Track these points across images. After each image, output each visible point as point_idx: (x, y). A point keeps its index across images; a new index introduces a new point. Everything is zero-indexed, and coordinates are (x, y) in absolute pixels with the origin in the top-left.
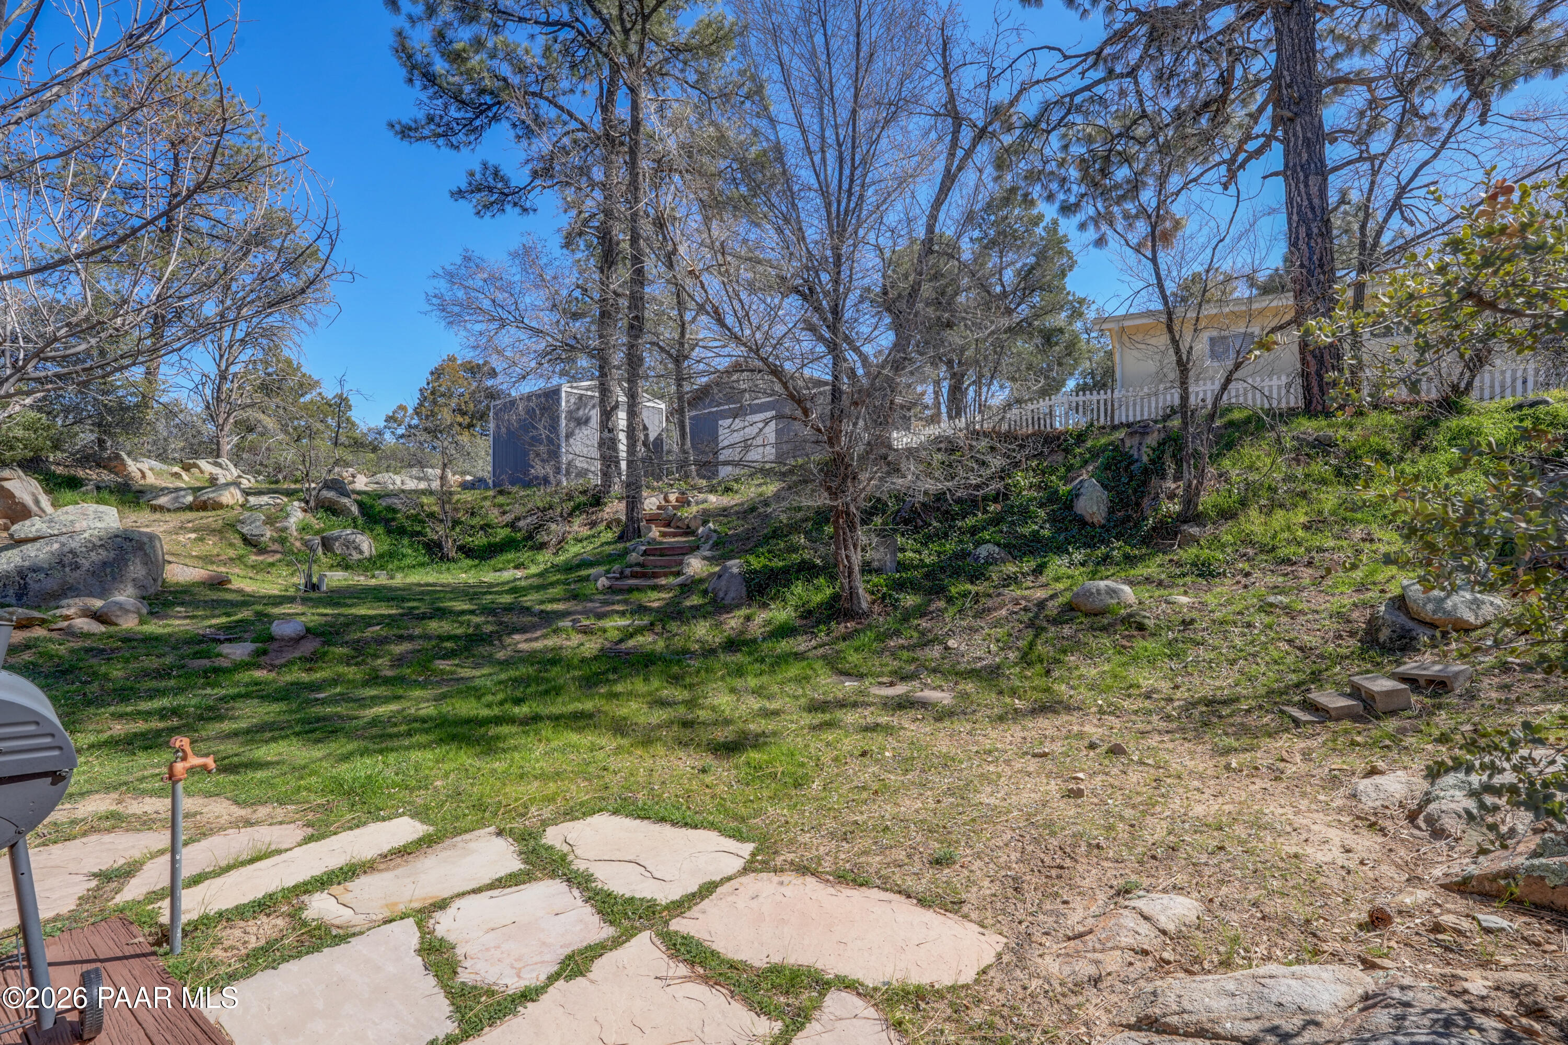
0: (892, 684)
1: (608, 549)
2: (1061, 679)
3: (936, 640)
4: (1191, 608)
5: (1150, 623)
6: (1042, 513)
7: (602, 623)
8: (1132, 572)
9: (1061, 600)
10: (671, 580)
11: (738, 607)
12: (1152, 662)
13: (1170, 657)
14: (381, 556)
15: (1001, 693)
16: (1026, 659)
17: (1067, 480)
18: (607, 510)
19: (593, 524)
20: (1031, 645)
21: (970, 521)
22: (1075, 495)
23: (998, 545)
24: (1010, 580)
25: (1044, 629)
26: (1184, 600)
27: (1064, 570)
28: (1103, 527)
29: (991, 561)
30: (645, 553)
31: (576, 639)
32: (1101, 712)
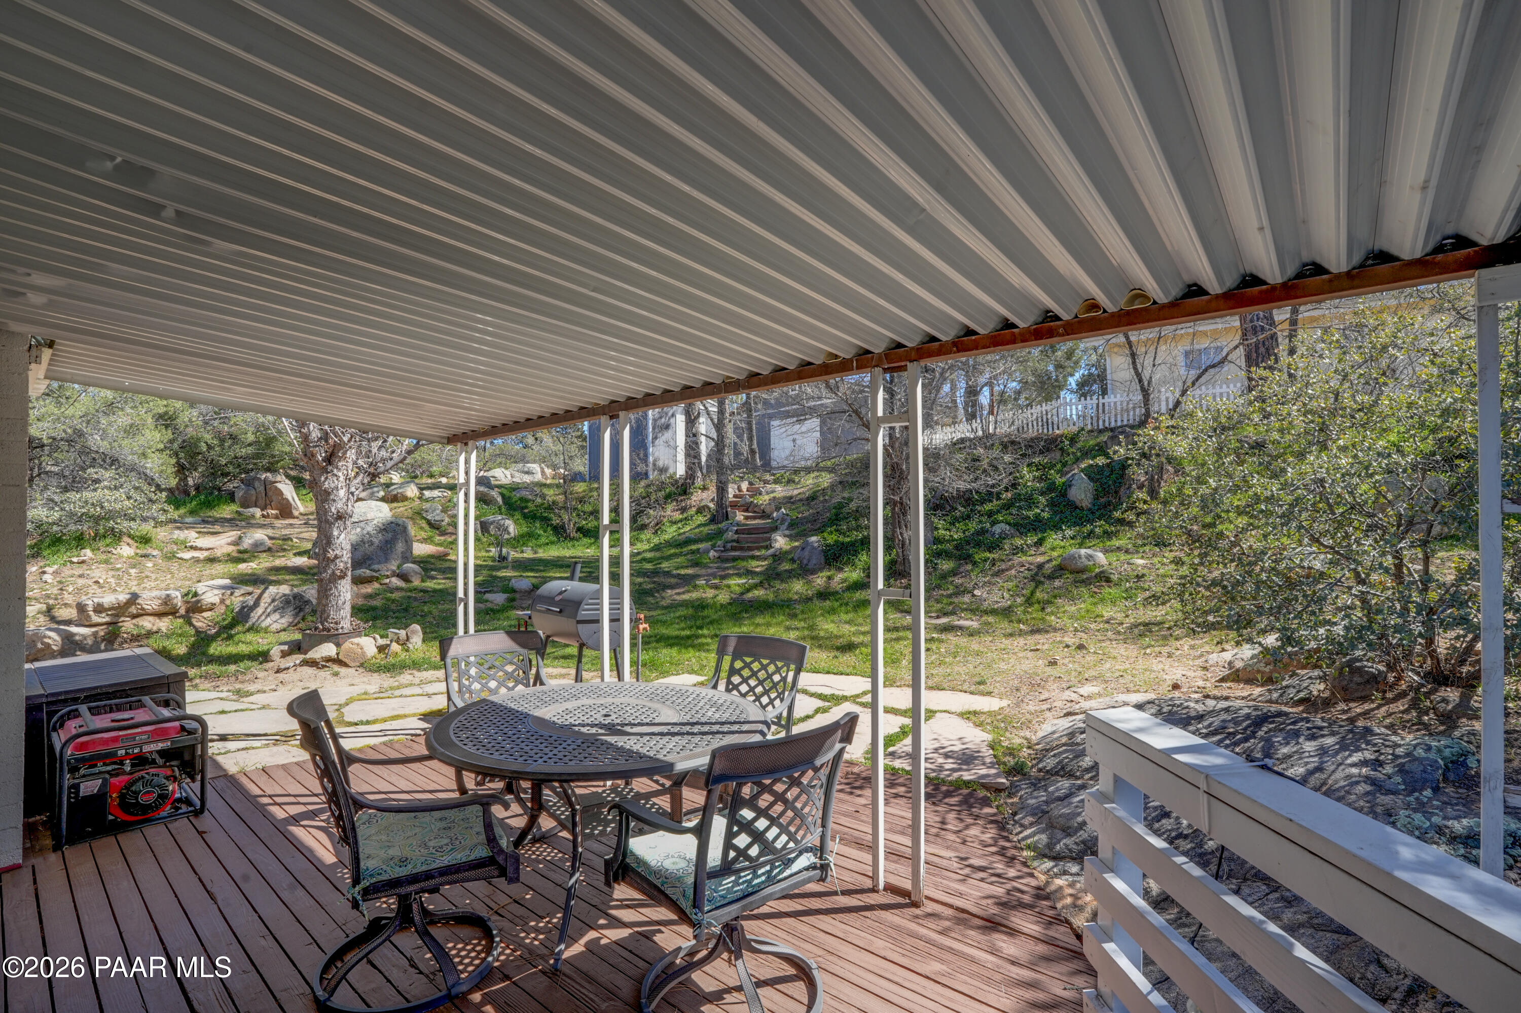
0: (938, 617)
1: (706, 530)
2: (1052, 613)
3: (966, 591)
4: (1144, 567)
5: (1115, 577)
6: (1043, 500)
7: (725, 582)
8: (1108, 543)
9: (1054, 563)
10: (763, 552)
11: (821, 570)
12: (1113, 603)
13: (1126, 599)
14: (522, 536)
15: (1011, 621)
16: (1029, 602)
17: (1062, 473)
18: (694, 498)
19: (683, 510)
20: (1033, 593)
21: (988, 507)
22: (1068, 485)
23: (1009, 524)
24: (1017, 550)
25: (1042, 583)
26: (1141, 562)
27: (1058, 542)
28: (1090, 510)
29: (1003, 537)
30: (737, 532)
31: (710, 593)
32: (1076, 630)
